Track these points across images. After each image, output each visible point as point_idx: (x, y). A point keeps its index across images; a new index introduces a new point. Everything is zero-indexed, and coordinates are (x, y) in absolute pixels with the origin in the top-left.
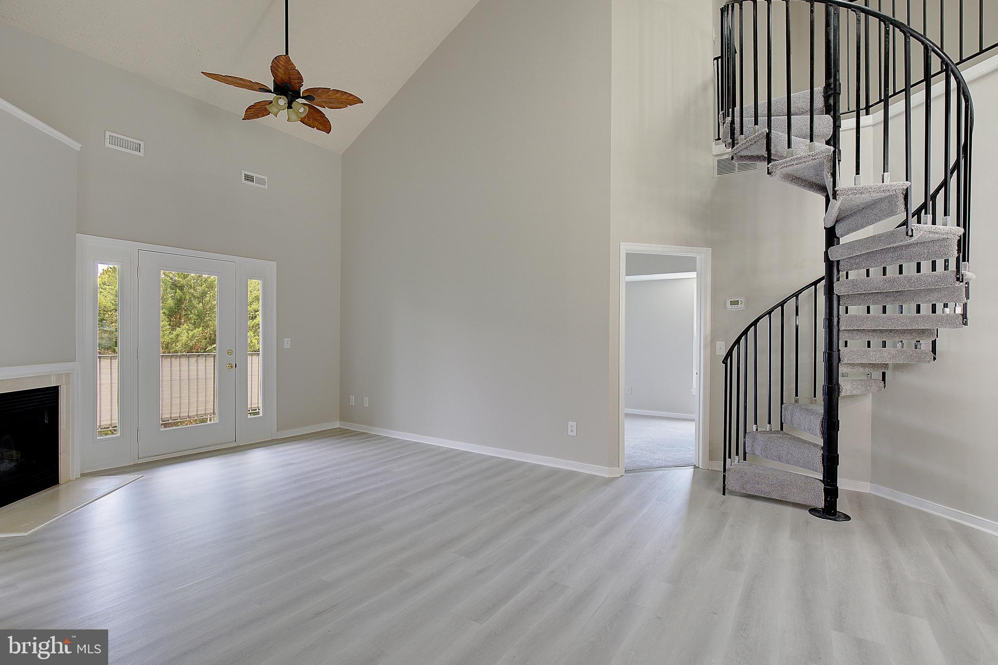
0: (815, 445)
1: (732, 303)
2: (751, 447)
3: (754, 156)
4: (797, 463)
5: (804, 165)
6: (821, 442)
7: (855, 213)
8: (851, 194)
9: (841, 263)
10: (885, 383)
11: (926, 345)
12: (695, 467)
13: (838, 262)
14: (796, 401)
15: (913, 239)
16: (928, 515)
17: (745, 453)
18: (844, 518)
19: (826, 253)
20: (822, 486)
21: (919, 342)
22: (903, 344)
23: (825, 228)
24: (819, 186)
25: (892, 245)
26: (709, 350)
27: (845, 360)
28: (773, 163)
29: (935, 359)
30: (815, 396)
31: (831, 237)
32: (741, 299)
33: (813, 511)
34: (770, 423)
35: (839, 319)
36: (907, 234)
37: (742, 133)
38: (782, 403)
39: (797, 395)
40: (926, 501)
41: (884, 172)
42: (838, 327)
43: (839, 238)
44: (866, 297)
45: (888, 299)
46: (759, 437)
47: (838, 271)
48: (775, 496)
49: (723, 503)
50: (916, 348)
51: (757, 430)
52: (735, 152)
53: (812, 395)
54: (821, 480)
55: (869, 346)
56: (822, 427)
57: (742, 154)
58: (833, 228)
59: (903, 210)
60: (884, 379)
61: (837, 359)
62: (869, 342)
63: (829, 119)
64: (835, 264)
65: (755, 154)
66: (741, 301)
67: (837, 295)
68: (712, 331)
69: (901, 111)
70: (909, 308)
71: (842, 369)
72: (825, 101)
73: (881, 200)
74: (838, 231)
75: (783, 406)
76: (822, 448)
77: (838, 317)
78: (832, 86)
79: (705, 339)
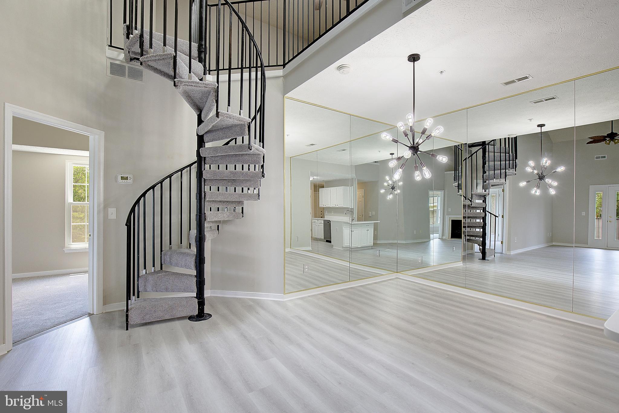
0: (191, 276)
1: (122, 178)
2: (143, 286)
3: (158, 70)
4: (180, 290)
5: (198, 89)
6: (195, 273)
7: (218, 130)
8: (225, 117)
9: (207, 159)
10: (219, 231)
11: (239, 209)
12: (90, 315)
13: (205, 158)
14: (170, 248)
15: (251, 151)
16: (240, 299)
17: (138, 292)
18: (208, 316)
19: (198, 152)
20: (196, 300)
21: (235, 208)
22: (227, 209)
23: (197, 135)
24: (198, 107)
25: (240, 153)
26: (102, 215)
27: (208, 219)
28: (176, 79)
29: (243, 217)
30: (181, 243)
31: (201, 141)
32: (130, 176)
33: (191, 318)
34: (154, 266)
35: (205, 194)
36: (249, 148)
37: (151, 47)
38: (161, 251)
39: (170, 244)
40: (238, 292)
41: (241, 109)
42: (205, 199)
43: (205, 143)
44: (219, 182)
45: (229, 184)
46: (150, 278)
47: (205, 164)
48: (167, 317)
49: (130, 337)
50: (234, 211)
51: (146, 273)
52: (145, 60)
53: (179, 243)
54: (195, 297)
55: (218, 210)
56: (195, 263)
57: (150, 63)
58: (202, 136)
59: (248, 134)
60: (218, 229)
61: (204, 219)
62: (218, 208)
63: (201, 66)
64: (203, 158)
65: (159, 67)
66: (130, 177)
67: (204, 178)
68: (105, 200)
69: (238, 79)
70: (231, 189)
71: (206, 225)
72: (198, 54)
73: (236, 126)
74: (206, 138)
75: (162, 252)
76: (196, 276)
77: (204, 192)
78: (204, 47)
79: (99, 206)
